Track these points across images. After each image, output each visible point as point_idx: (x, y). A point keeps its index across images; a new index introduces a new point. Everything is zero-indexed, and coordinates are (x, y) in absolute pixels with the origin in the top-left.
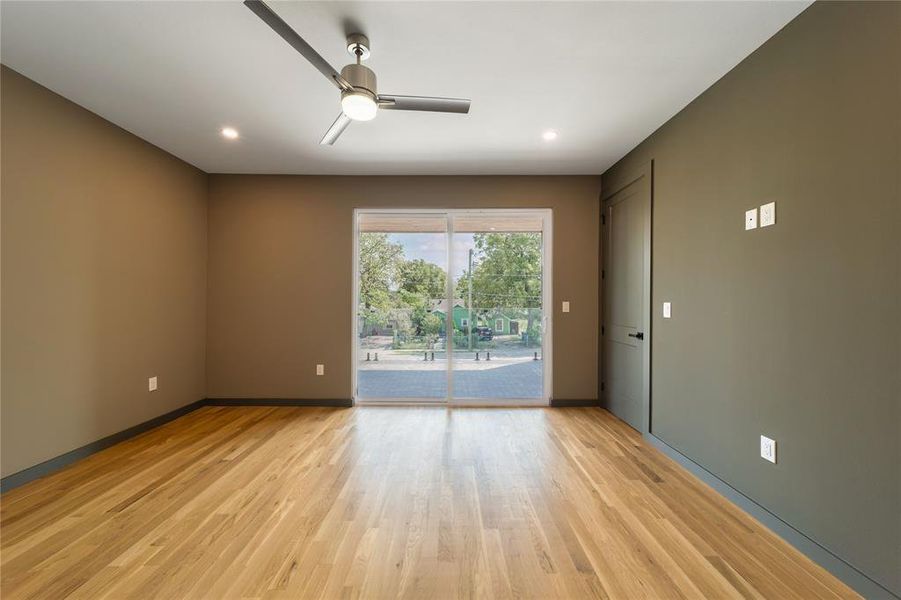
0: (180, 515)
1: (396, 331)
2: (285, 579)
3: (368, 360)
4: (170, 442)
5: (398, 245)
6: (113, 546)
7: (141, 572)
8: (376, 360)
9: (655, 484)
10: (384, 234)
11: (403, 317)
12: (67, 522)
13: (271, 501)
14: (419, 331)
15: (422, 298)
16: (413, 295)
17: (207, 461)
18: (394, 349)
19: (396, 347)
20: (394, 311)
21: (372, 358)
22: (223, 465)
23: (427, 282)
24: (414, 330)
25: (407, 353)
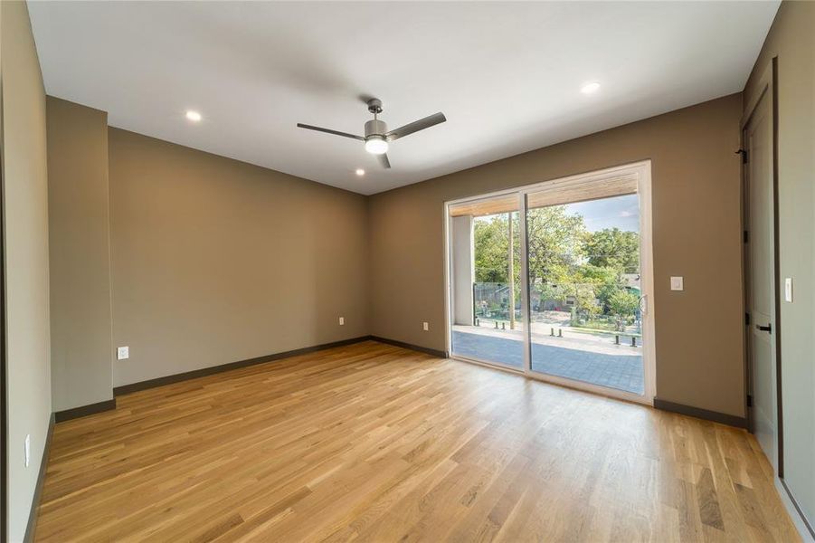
0: (322, 386)
1: (574, 308)
2: (332, 427)
3: (552, 335)
4: (344, 354)
5: (576, 216)
6: (296, 388)
7: (296, 401)
8: (560, 335)
9: (700, 526)
10: (559, 207)
11: (587, 292)
12: (292, 375)
13: (356, 394)
14: (606, 311)
15: (611, 273)
16: (598, 269)
17: (348, 367)
18: (571, 326)
19: (575, 324)
20: (572, 286)
21: (556, 333)
22: (353, 370)
23: (622, 254)
24: (601, 308)
25: (588, 333)
